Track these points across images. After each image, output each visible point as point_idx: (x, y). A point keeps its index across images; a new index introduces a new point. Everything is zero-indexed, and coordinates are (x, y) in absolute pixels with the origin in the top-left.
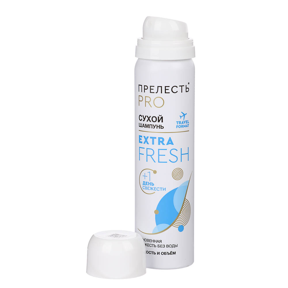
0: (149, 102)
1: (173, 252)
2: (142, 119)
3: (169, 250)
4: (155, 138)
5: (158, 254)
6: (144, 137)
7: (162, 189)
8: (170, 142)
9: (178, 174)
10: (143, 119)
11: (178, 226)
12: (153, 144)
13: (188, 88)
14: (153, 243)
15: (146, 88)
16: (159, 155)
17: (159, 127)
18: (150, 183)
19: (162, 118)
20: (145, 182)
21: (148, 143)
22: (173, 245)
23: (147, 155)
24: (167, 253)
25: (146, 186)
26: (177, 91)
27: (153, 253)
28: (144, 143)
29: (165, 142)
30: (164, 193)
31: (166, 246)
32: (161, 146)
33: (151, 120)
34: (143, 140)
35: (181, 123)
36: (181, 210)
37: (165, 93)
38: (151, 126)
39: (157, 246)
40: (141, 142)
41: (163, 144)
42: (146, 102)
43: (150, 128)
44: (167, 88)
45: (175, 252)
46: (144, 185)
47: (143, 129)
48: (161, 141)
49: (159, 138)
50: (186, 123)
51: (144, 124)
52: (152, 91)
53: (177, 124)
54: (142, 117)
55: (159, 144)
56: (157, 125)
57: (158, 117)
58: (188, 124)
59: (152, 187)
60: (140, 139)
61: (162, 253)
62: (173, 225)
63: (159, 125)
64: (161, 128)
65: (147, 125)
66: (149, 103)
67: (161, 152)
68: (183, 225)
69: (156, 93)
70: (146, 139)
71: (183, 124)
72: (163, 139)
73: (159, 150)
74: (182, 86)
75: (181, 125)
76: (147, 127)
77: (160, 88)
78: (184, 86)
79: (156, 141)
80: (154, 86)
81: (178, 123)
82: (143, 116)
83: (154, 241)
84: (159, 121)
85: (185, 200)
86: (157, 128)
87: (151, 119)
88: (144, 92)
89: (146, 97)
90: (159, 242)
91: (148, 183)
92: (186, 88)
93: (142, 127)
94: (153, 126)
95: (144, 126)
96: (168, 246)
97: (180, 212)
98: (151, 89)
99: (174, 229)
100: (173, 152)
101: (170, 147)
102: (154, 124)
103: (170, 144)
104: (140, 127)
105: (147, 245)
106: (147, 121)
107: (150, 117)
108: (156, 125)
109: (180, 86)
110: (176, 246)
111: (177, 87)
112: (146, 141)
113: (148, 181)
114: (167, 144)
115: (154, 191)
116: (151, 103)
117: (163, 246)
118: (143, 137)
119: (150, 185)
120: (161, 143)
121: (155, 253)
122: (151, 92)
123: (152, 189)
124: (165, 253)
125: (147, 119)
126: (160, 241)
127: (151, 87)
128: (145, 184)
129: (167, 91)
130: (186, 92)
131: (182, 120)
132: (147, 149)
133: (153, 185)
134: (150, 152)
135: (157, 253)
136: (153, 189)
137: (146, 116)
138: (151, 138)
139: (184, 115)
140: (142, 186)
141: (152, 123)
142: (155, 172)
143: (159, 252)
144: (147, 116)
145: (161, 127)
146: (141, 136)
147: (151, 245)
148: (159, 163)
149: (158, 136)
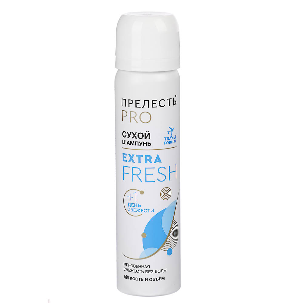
0: (135, 117)
1: (162, 278)
2: (126, 136)
3: (157, 275)
4: (142, 156)
5: (146, 280)
6: (129, 155)
7: (150, 210)
8: (158, 160)
9: (166, 193)
10: (128, 136)
11: (167, 250)
12: (140, 162)
13: (175, 101)
14: (140, 269)
15: (130, 102)
16: (146, 174)
17: (146, 144)
18: (137, 204)
19: (149, 134)
20: (130, 203)
21: (133, 162)
22: (162, 270)
23: (133, 175)
24: (156, 279)
25: (132, 207)
26: (165, 105)
27: (140, 279)
28: (129, 161)
29: (153, 160)
30: (152, 215)
31: (154, 271)
32: (149, 165)
33: (137, 137)
34: (128, 158)
35: (169, 139)
36: (170, 232)
37: (153, 107)
38: (137, 143)
39: (145, 272)
40: (126, 161)
41: (151, 162)
42: (130, 117)
43: (136, 145)
44: (154, 102)
45: (164, 278)
46: (129, 207)
47: (128, 146)
48: (148, 159)
49: (146, 156)
50: (174, 138)
51: (128, 141)
52: (138, 105)
53: (165, 140)
54: (126, 133)
55: (146, 162)
56: (144, 142)
57: (145, 134)
58: (175, 139)
59: (139, 208)
60: (124, 157)
61: (151, 279)
62: (162, 249)
63: (146, 142)
64: (148, 145)
65: (132, 143)
66: (135, 119)
67: (149, 171)
68: (172, 248)
69: (142, 107)
70: (131, 157)
71: (170, 140)
72: (151, 157)
73: (146, 168)
74: (169, 99)
75: (169, 141)
76: (132, 145)
77: (146, 102)
78: (171, 99)
79: (143, 159)
80: (140, 100)
81: (166, 138)
82: (128, 132)
83: (141, 267)
84: (146, 138)
85: (174, 221)
86: (144, 145)
87: (136, 135)
88: (129, 106)
89: (130, 112)
90: (147, 267)
91: (134, 204)
92: (174, 101)
93: (126, 144)
94: (139, 143)
95: (129, 144)
96: (157, 271)
97: (169, 234)
98: (136, 103)
99: (162, 253)
100: (161, 170)
101: (158, 165)
102: (141, 141)
103: (158, 161)
104: (124, 144)
105: (133, 271)
106: (133, 138)
107: (136, 133)
108: (142, 142)
109: (167, 99)
110: (165, 271)
111: (165, 101)
112: (131, 159)
113: (134, 202)
114: (155, 162)
115: (141, 213)
116: (137, 118)
117: (151, 272)
118: (127, 155)
119: (136, 206)
120: (148, 161)
121: (142, 280)
122: (136, 107)
123: (138, 210)
124: (153, 279)
125: (132, 135)
126: (149, 266)
127: (137, 101)
128: (131, 205)
129: (154, 105)
130: (174, 105)
131: (169, 136)
132: (133, 168)
133: (139, 206)
134: (136, 171)
135: (144, 280)
136: (140, 210)
137: (131, 133)
138: (137, 156)
139: (172, 130)
140: (127, 208)
141: (138, 140)
142: (142, 193)
143: (147, 279)
144: (133, 133)
145: (148, 143)
146: (126, 154)
147: (137, 271)
148: (146, 183)
149: (145, 153)
